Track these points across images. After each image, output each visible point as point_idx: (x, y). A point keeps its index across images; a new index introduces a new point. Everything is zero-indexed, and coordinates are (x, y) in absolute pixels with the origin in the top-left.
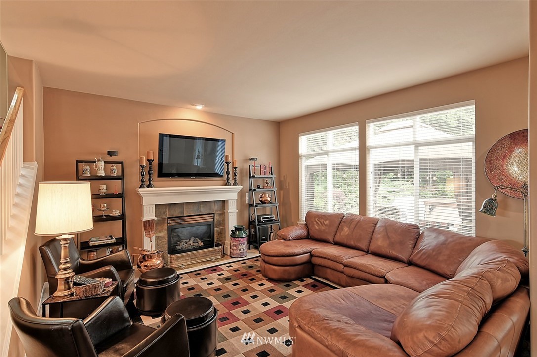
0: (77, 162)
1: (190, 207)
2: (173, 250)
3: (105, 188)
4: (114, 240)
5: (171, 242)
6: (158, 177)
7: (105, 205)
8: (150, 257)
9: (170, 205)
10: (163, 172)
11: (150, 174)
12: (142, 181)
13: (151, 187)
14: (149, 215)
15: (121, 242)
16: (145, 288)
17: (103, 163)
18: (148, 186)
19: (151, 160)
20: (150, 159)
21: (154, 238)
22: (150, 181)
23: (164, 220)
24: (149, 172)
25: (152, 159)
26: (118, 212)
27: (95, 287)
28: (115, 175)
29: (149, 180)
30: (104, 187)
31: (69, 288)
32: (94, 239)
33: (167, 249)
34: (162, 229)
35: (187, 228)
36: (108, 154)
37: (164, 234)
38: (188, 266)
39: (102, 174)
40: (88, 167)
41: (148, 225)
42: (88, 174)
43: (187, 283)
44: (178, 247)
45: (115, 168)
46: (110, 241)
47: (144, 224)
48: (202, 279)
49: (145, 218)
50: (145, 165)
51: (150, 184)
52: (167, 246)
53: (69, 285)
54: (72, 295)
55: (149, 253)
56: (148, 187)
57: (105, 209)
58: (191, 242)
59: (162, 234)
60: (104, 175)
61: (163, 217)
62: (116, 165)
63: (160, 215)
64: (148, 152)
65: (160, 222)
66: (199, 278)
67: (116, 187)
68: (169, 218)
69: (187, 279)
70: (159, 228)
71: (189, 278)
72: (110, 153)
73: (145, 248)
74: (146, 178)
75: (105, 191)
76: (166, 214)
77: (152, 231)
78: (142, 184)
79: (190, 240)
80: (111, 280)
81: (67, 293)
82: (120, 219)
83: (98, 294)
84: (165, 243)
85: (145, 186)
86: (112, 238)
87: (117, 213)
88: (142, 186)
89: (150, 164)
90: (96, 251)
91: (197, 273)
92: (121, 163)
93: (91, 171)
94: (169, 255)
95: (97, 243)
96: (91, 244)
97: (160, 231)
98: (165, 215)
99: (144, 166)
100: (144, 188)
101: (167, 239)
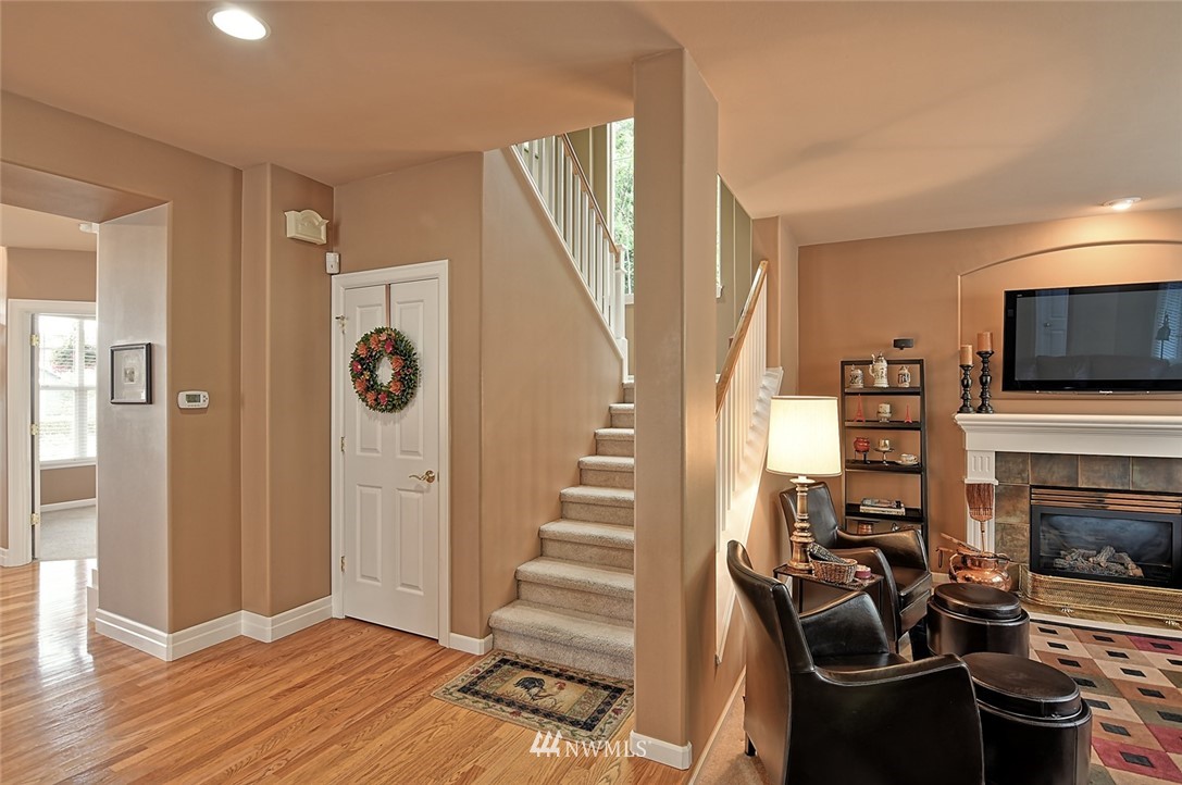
0: (844, 364)
1: (1097, 468)
2: (1041, 565)
3: (888, 410)
4: (903, 510)
5: (1038, 545)
6: (1004, 389)
7: (887, 442)
8: (979, 562)
9: (1037, 457)
10: (1016, 379)
11: (984, 384)
12: (964, 398)
13: (987, 412)
14: (981, 471)
15: (916, 517)
16: (942, 613)
17: (885, 364)
18: (979, 410)
19: (987, 353)
20: (984, 350)
21: (990, 526)
22: (984, 399)
23: (1019, 489)
24: (981, 378)
25: (989, 350)
26: (913, 458)
27: (839, 570)
28: (907, 385)
29: (982, 396)
30: (887, 408)
31: (807, 561)
32: (866, 502)
33: (1028, 558)
34: (1015, 511)
35: (1086, 520)
36: (895, 346)
37: (1020, 520)
38: (1083, 614)
39: (883, 383)
40: (860, 372)
41: (977, 494)
42: (859, 385)
43: (1064, 647)
44: (1060, 562)
45: (906, 371)
46: (894, 512)
47: (968, 490)
48: (1111, 654)
49: (971, 479)
50: (970, 363)
51: (983, 404)
52: (1026, 551)
53: (806, 556)
54: (810, 571)
55: (977, 554)
56: (978, 412)
57: (887, 449)
58: (1102, 559)
59: (1013, 520)
60: (886, 386)
61: (1019, 482)
62: (908, 366)
63: (1008, 478)
64: (980, 336)
65: (1007, 494)
66: (1103, 648)
67: (910, 408)
68: (1032, 487)
69: (1066, 638)
70: (1007, 505)
71: (1074, 640)
72: (898, 344)
73: (970, 542)
74: (975, 391)
75: (888, 415)
76: (1025, 475)
77: (985, 509)
78: (965, 405)
79: (1099, 552)
80: (869, 569)
81: (802, 566)
82: (917, 473)
83: (843, 583)
84: (1020, 543)
85: (971, 409)
86: (899, 507)
87: (909, 459)
88: (965, 408)
89: (983, 362)
90: (872, 525)
91: (1102, 637)
92: (920, 362)
93: (865, 378)
94: (1030, 574)
95: (872, 510)
96: (863, 509)
97: (1008, 514)
98: (1023, 479)
99: (969, 366)
100: (969, 412)
101: (1027, 534)
